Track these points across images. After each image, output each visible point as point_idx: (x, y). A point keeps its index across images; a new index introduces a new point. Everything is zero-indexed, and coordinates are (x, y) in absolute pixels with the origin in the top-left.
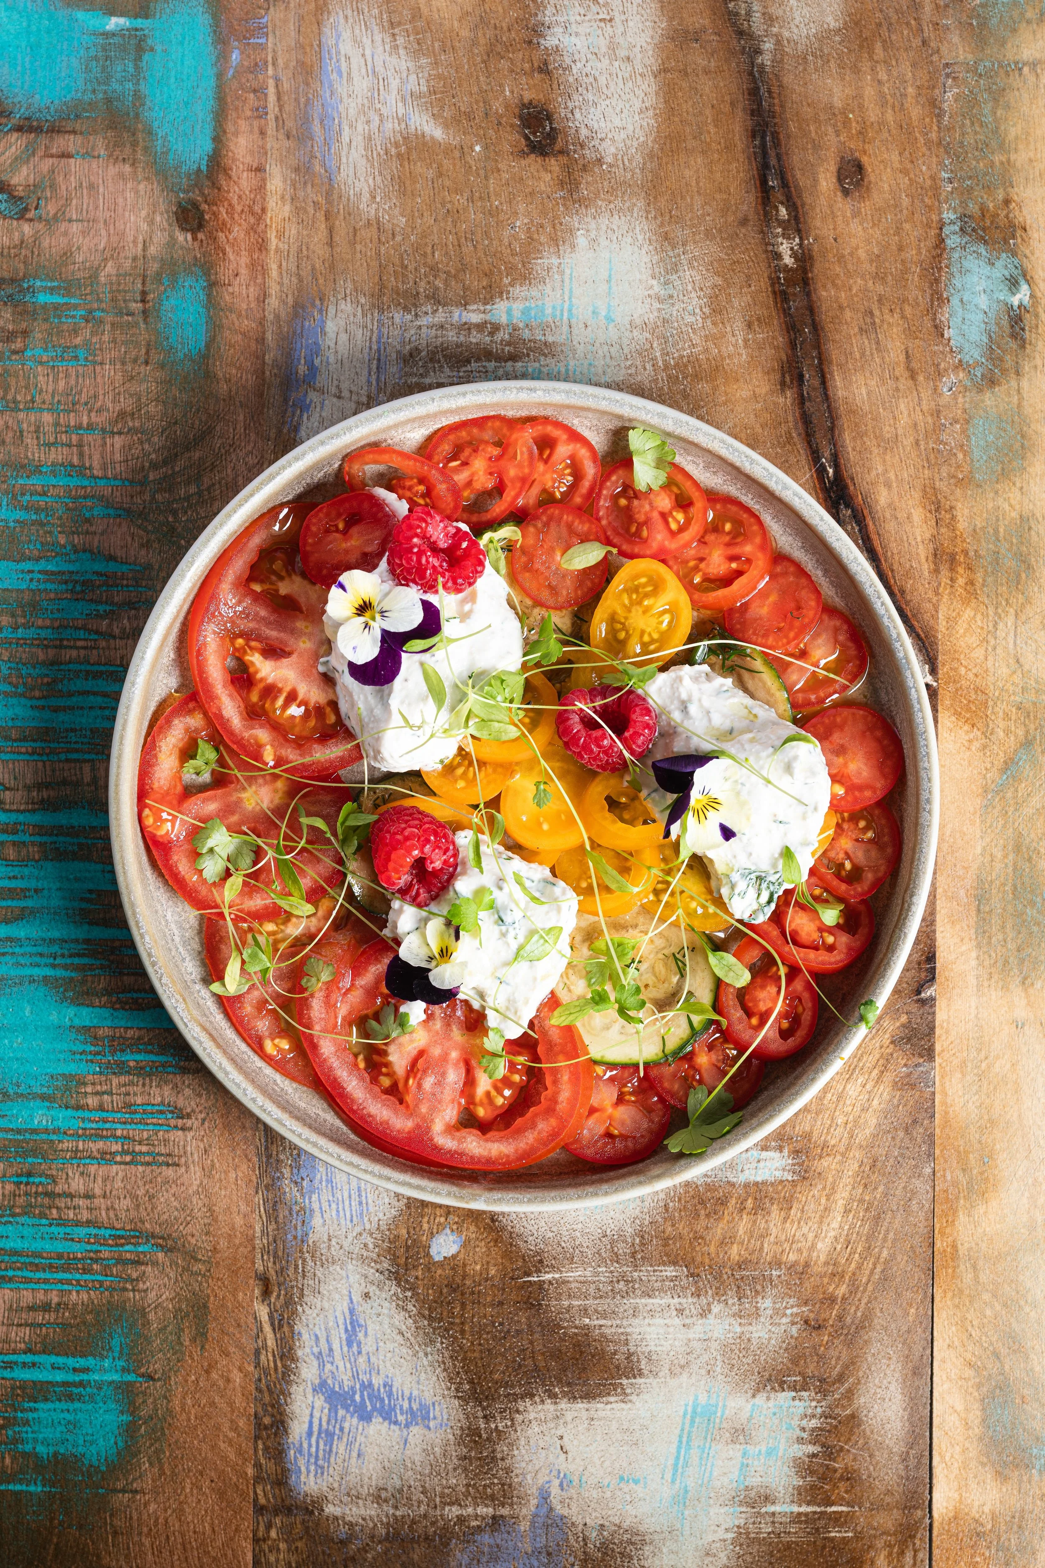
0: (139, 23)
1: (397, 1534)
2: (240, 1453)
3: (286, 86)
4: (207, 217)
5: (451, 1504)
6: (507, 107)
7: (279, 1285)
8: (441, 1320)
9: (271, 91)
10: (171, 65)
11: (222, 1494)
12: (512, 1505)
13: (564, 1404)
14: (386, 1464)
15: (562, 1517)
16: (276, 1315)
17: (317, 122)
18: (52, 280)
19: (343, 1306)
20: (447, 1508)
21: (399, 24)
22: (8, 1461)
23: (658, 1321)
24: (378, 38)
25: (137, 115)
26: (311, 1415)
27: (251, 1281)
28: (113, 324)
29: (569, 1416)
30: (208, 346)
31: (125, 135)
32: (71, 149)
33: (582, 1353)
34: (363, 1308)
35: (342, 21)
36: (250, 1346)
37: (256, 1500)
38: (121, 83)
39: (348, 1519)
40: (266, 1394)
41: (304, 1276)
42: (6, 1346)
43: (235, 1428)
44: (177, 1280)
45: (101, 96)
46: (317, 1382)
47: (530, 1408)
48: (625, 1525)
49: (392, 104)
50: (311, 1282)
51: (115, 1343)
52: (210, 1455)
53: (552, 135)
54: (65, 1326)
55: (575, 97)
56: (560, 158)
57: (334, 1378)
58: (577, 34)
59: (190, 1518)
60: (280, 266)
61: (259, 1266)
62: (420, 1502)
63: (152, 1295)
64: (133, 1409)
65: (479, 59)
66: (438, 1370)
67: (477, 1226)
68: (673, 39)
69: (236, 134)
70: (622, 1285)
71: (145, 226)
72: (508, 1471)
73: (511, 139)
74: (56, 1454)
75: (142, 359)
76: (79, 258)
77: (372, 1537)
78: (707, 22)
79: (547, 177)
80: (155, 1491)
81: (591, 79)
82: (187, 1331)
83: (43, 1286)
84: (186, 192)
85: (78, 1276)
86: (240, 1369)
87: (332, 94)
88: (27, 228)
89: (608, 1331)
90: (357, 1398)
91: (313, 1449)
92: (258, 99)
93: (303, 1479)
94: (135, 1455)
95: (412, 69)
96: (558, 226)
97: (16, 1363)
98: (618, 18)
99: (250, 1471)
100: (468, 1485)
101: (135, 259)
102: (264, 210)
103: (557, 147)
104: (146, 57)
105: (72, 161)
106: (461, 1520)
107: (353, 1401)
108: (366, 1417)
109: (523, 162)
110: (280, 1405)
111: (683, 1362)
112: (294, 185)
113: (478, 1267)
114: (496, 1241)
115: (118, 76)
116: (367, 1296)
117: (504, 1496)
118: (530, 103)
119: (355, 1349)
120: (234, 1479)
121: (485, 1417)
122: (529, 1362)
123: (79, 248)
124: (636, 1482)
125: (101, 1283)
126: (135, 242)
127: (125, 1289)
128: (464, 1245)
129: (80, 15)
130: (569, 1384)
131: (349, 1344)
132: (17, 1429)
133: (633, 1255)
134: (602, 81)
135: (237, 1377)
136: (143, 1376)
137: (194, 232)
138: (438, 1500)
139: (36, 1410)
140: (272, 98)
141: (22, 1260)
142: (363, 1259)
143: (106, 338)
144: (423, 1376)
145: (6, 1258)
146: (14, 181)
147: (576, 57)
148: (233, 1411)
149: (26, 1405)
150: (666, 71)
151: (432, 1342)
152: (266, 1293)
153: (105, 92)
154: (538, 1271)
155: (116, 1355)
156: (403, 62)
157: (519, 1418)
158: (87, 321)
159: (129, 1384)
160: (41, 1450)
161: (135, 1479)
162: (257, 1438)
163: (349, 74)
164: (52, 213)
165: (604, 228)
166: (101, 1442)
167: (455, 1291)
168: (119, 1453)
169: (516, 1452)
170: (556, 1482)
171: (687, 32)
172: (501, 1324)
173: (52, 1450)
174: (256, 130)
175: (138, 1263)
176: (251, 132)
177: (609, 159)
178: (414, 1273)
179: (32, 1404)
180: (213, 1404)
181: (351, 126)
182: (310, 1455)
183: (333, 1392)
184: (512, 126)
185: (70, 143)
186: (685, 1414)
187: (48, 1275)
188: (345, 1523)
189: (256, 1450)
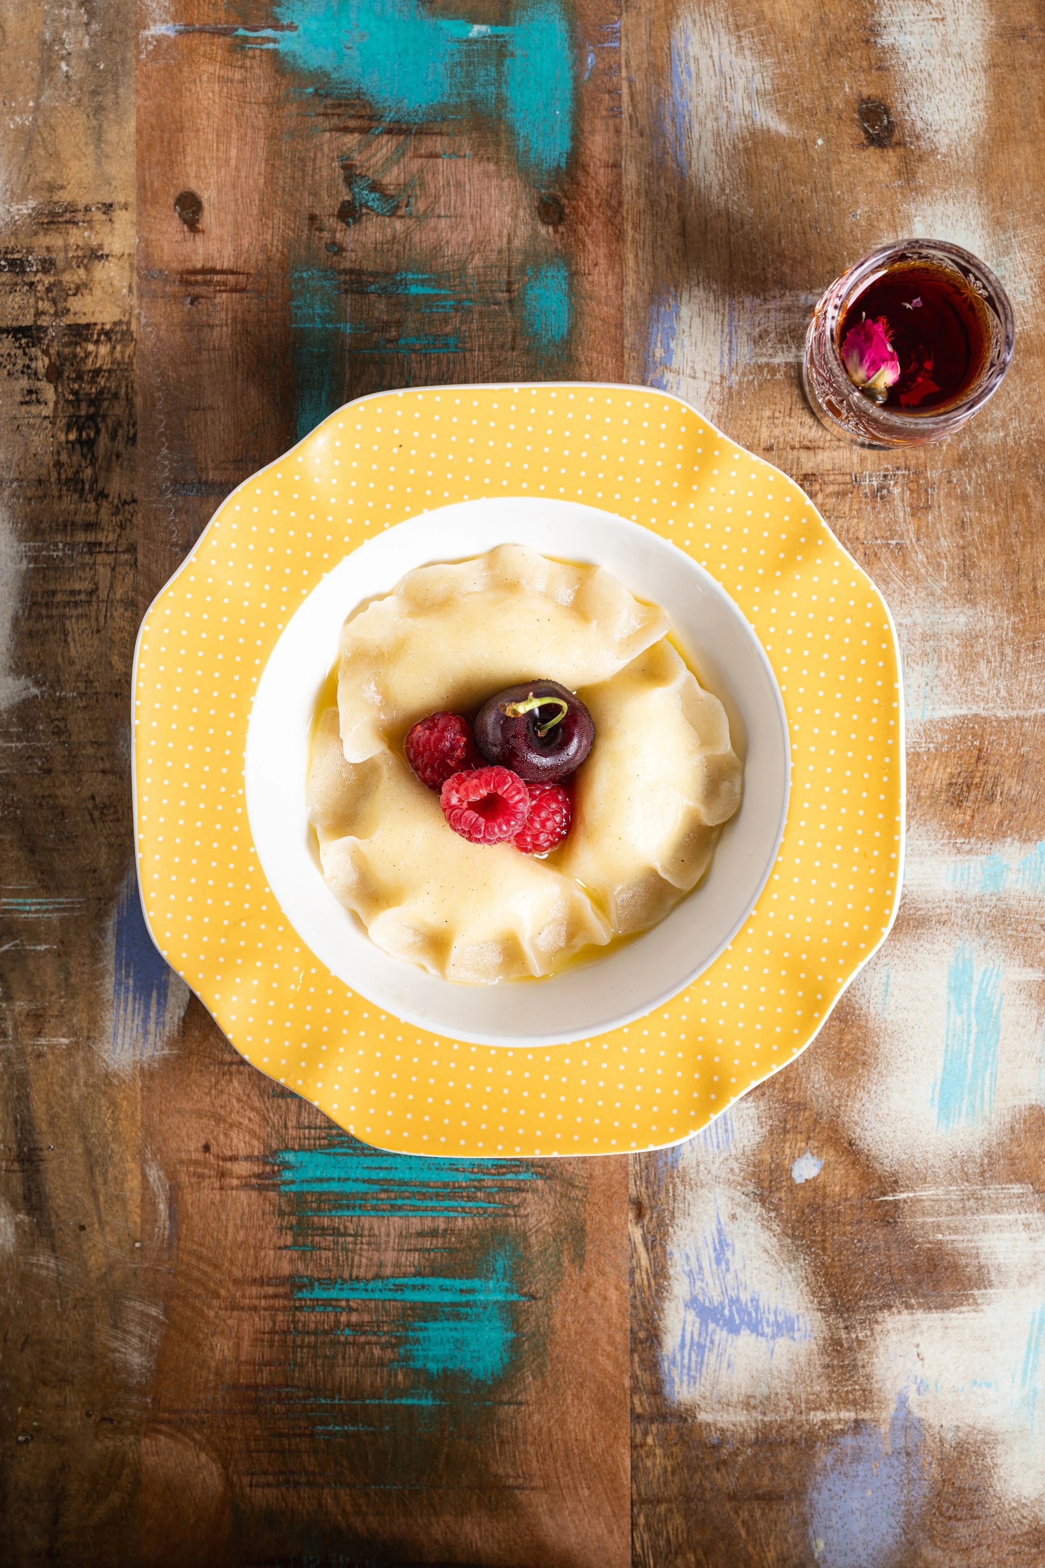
0: (500, 30)
1: (766, 1437)
2: (617, 1364)
3: (639, 86)
4: (567, 211)
5: (816, 1409)
6: (847, 102)
7: (652, 1208)
8: (803, 1238)
9: (625, 91)
10: (530, 68)
11: (601, 1405)
12: (872, 1409)
13: (920, 1314)
14: (755, 1373)
15: (920, 1420)
16: (649, 1237)
17: (668, 120)
18: (423, 273)
19: (711, 1228)
20: (812, 1413)
21: (745, 26)
22: (400, 1377)
23: (1006, 1235)
24: (725, 40)
25: (499, 117)
26: (684, 1330)
27: (626, 1206)
28: (481, 313)
29: (925, 1325)
30: (570, 332)
31: (489, 135)
32: (439, 149)
33: (936, 1266)
34: (730, 1228)
35: (690, 24)
36: (626, 1266)
37: (633, 1410)
38: (484, 87)
39: (720, 1425)
40: (641, 1310)
41: (674, 1200)
42: (397, 1270)
43: (613, 1343)
44: (556, 1205)
45: (465, 99)
46: (688, 1298)
47: (889, 1319)
48: (979, 1426)
49: (739, 102)
50: (681, 1205)
51: (499, 1265)
52: (590, 1369)
53: (890, 128)
54: (452, 1251)
55: (911, 92)
56: (898, 149)
57: (704, 1294)
58: (911, 33)
59: (571, 1427)
60: (636, 256)
61: (633, 1191)
62: (786, 1408)
63: (532, 1220)
64: (515, 1325)
65: (819, 58)
66: (802, 1285)
67: (835, 1150)
68: (1001, 35)
69: (593, 132)
70: (972, 1202)
71: (509, 221)
72: (868, 1377)
73: (852, 132)
74: (445, 1370)
75: (509, 345)
76: (448, 252)
77: (742, 1441)
78: (1032, 19)
79: (886, 167)
80: (539, 1403)
81: (926, 75)
82: (566, 1253)
83: (430, 1213)
84: (547, 187)
85: (463, 1204)
86: (617, 1288)
87: (682, 93)
88: (398, 225)
89: (960, 1246)
90: (727, 1312)
91: (686, 1361)
92: (613, 99)
93: (676, 1388)
94: (519, 1369)
95: (757, 69)
96: (896, 214)
97: (406, 1286)
98: (950, 17)
99: (627, 1382)
100: (831, 1392)
101: (500, 252)
102: (620, 203)
103: (894, 140)
104: (508, 62)
105: (440, 161)
106: (825, 1424)
107: (722, 1314)
108: (734, 1329)
109: (863, 154)
110: (654, 1320)
111: (1030, 1273)
112: (647, 179)
113: (837, 1189)
114: (854, 1163)
115: (482, 80)
116: (734, 1217)
117: (865, 1401)
118: (869, 98)
119: (723, 1266)
120: (613, 1389)
121: (846, 1328)
122: (887, 1276)
123: (447, 243)
124: (989, 1385)
125: (485, 1210)
126: (500, 235)
127: (507, 1215)
128: (824, 1168)
129: (445, 24)
130: (924, 1296)
131: (718, 1261)
132: (408, 1347)
133: (982, 1173)
134: (936, 76)
135: (613, 1295)
136: (525, 1295)
137: (555, 225)
138: (803, 1405)
139: (426, 1329)
140: (626, 98)
141: (411, 1189)
142: (729, 1183)
143: (474, 326)
144: (787, 1291)
145: (396, 1188)
146: (386, 180)
147: (911, 54)
148: (610, 1327)
149: (417, 1325)
150: (995, 66)
151: (795, 1259)
152: (640, 1216)
153: (470, 96)
154: (894, 1191)
155: (500, 1276)
156: (749, 62)
157: (877, 1328)
158: (457, 310)
159: (513, 1303)
160: (432, 1366)
161: (519, 1392)
162: (633, 1351)
163: (698, 74)
164: (422, 209)
165: (939, 214)
166: (488, 1358)
167: (816, 1210)
168: (504, 1368)
169: (875, 1360)
170: (914, 1388)
171: (1014, 29)
172: (859, 1241)
173: (441, 1366)
174: (611, 128)
175: (518, 1190)
176: (607, 130)
177: (943, 150)
178: (778, 1195)
179: (422, 1324)
180: (591, 1320)
181: (700, 123)
182: (683, 1366)
183: (704, 1307)
184: (852, 120)
185: (438, 144)
186: (1032, 1323)
187: (434, 1203)
188: (716, 1429)
189: (632, 1362)
